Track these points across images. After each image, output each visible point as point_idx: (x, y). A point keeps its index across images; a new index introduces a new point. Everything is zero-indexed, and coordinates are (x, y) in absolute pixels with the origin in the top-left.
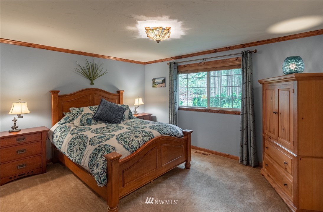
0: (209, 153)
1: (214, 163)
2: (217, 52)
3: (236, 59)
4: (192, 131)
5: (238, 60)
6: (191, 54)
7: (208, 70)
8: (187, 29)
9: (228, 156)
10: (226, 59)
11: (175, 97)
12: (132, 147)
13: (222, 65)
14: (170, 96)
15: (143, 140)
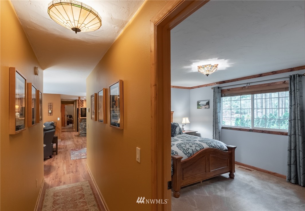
0: (253, 170)
1: (258, 178)
2: (262, 76)
3: (284, 83)
4: (236, 147)
5: (285, 83)
6: (235, 79)
7: (253, 93)
8: (233, 63)
9: (274, 174)
10: (272, 83)
11: (219, 118)
12: (189, 153)
13: (267, 88)
14: (214, 116)
15: (196, 149)
